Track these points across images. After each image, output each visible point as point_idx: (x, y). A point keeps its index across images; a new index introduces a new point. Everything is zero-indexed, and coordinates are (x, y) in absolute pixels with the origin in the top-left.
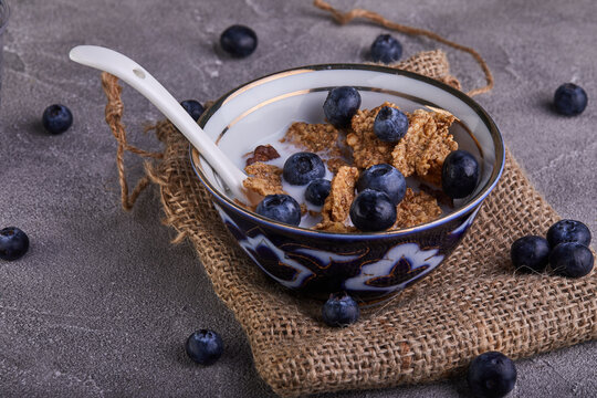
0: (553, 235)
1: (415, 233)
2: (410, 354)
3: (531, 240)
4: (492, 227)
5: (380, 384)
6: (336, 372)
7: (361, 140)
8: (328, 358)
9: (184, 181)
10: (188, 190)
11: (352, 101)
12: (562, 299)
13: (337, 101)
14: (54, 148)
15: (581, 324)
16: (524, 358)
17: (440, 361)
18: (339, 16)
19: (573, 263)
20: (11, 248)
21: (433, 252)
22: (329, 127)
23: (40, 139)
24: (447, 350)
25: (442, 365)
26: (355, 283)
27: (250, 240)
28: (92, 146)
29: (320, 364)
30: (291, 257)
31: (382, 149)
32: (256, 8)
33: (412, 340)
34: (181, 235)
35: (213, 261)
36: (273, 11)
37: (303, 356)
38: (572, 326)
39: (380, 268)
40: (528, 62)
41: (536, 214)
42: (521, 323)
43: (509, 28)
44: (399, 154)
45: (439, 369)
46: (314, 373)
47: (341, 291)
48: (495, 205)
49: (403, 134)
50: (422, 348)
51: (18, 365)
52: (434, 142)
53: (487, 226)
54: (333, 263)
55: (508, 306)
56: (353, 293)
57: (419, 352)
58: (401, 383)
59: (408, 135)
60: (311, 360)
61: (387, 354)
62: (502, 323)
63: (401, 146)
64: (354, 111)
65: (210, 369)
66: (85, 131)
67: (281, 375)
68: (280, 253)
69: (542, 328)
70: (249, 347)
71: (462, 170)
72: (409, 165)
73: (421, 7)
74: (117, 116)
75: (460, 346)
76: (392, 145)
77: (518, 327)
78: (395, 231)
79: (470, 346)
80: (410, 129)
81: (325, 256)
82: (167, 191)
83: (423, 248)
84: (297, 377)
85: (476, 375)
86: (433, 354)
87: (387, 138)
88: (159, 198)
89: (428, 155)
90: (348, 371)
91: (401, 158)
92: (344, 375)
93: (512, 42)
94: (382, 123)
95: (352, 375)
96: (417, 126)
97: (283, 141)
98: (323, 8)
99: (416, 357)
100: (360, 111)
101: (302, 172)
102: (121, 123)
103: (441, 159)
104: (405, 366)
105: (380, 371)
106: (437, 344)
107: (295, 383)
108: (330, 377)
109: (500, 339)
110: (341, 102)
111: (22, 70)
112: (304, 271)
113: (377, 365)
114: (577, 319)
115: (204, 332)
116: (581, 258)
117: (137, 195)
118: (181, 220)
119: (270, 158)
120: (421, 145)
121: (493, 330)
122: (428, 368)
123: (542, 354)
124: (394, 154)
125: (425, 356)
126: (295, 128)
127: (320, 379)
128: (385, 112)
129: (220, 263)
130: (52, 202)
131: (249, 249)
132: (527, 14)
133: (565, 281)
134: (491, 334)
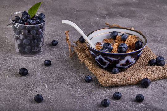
0: (157, 59)
1: (130, 53)
2: (129, 78)
3: (153, 60)
4: (144, 59)
5: (124, 84)
6: (115, 81)
7: (118, 41)
8: (113, 78)
9: (82, 51)
10: (83, 52)
11: (116, 34)
12: (159, 70)
13: (113, 34)
14: (54, 48)
15: (163, 74)
16: (152, 81)
17: (135, 80)
18: (111, 26)
19: (161, 63)
20: (48, 63)
21: (133, 59)
22: (112, 39)
23: (51, 47)
24: (137, 78)
25: (136, 80)
26: (118, 65)
27: (97, 57)
28: (62, 48)
29: (112, 79)
30: (106, 60)
31: (122, 42)
32: (93, 25)
33: (130, 76)
34: (82, 61)
35: (89, 65)
36: (97, 26)
37: (108, 78)
38: (161, 74)
39: (123, 62)
40: (150, 34)
41: (153, 57)
42: (151, 73)
43: (146, 28)
44: (126, 42)
45: (135, 81)
46: (111, 81)
47: (116, 67)
48: (145, 55)
49: (127, 39)
50: (132, 77)
51: (51, 83)
52: (133, 40)
53: (143, 59)
54: (114, 60)
55: (148, 70)
56: (118, 68)
57: (131, 78)
58: (128, 84)
59: (128, 39)
60: (110, 79)
61: (125, 78)
62: (147, 73)
63: (126, 41)
64: (117, 36)
65: (89, 83)
66: (60, 45)
67: (104, 82)
68: (103, 59)
69: (155, 74)
70: (97, 79)
71: (139, 44)
72: (128, 44)
73: (127, 25)
74: (68, 40)
75: (139, 77)
76: (124, 41)
77: (150, 74)
78: (127, 53)
79: (141, 77)
80: (128, 38)
81: (113, 59)
82: (79, 53)
83: (132, 57)
84: (107, 82)
85: (142, 82)
86: (134, 78)
87: (123, 39)
88: (77, 54)
89: (132, 42)
90: (117, 81)
91: (126, 43)
92: (117, 82)
93: (147, 31)
94: (123, 36)
95: (118, 82)
96: (129, 38)
97: (102, 42)
98: (107, 24)
99: (130, 79)
100: (118, 36)
101: (107, 46)
102: (69, 41)
103: (134, 43)
104: (128, 81)
105: (124, 81)
106: (135, 76)
107: (107, 83)
108: (114, 82)
109: (147, 76)
110: (114, 34)
111: (46, 35)
112: (108, 63)
113: (123, 80)
114: (162, 73)
115: (88, 76)
116: (163, 62)
117: (72, 55)
118: (82, 58)
119: (100, 45)
120: (130, 41)
121: (146, 74)
122: (133, 81)
123: (155, 80)
124: (125, 42)
125: (132, 79)
126: (105, 40)
127: (112, 82)
128: (123, 34)
129: (90, 65)
130: (55, 57)
131: (97, 59)
132: (149, 26)
133: (159, 66)
134: (145, 75)
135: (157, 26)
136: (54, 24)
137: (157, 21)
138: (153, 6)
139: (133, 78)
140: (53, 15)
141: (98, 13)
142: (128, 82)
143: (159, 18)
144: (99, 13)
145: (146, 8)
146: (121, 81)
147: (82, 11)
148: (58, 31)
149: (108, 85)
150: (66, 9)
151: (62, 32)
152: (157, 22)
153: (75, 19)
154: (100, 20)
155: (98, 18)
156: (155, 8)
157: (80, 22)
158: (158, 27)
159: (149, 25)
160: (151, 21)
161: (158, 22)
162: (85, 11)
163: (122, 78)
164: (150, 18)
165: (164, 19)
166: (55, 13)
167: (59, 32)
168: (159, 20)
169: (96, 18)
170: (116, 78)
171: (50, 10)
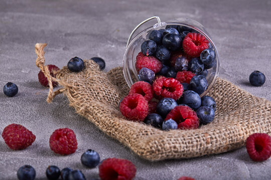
135: (247, 58)
136: (14, 58)
137: (245, 48)
138: (234, 23)
139: (217, 135)
140: (11, 43)
141: (114, 37)
142: (207, 147)
143: (250, 43)
144: (116, 38)
145: (220, 28)
146: (191, 145)
147: (77, 34)
148: (21, 69)
149: (160, 155)
150: (43, 32)
151: (29, 72)
152: (246, 50)
153: (61, 49)
154: (118, 49)
155: (113, 46)
156: (239, 27)
157: (72, 53)
158: (250, 58)
159: (229, 55)
160: (232, 49)
161: (248, 49)
162: (86, 34)
163: (191, 139)
164: (231, 45)
165: (262, 45)
166: (18, 39)
167: (23, 72)
168: (250, 46)
169: (109, 45)
170: (179, 139)
171: (7, 34)
